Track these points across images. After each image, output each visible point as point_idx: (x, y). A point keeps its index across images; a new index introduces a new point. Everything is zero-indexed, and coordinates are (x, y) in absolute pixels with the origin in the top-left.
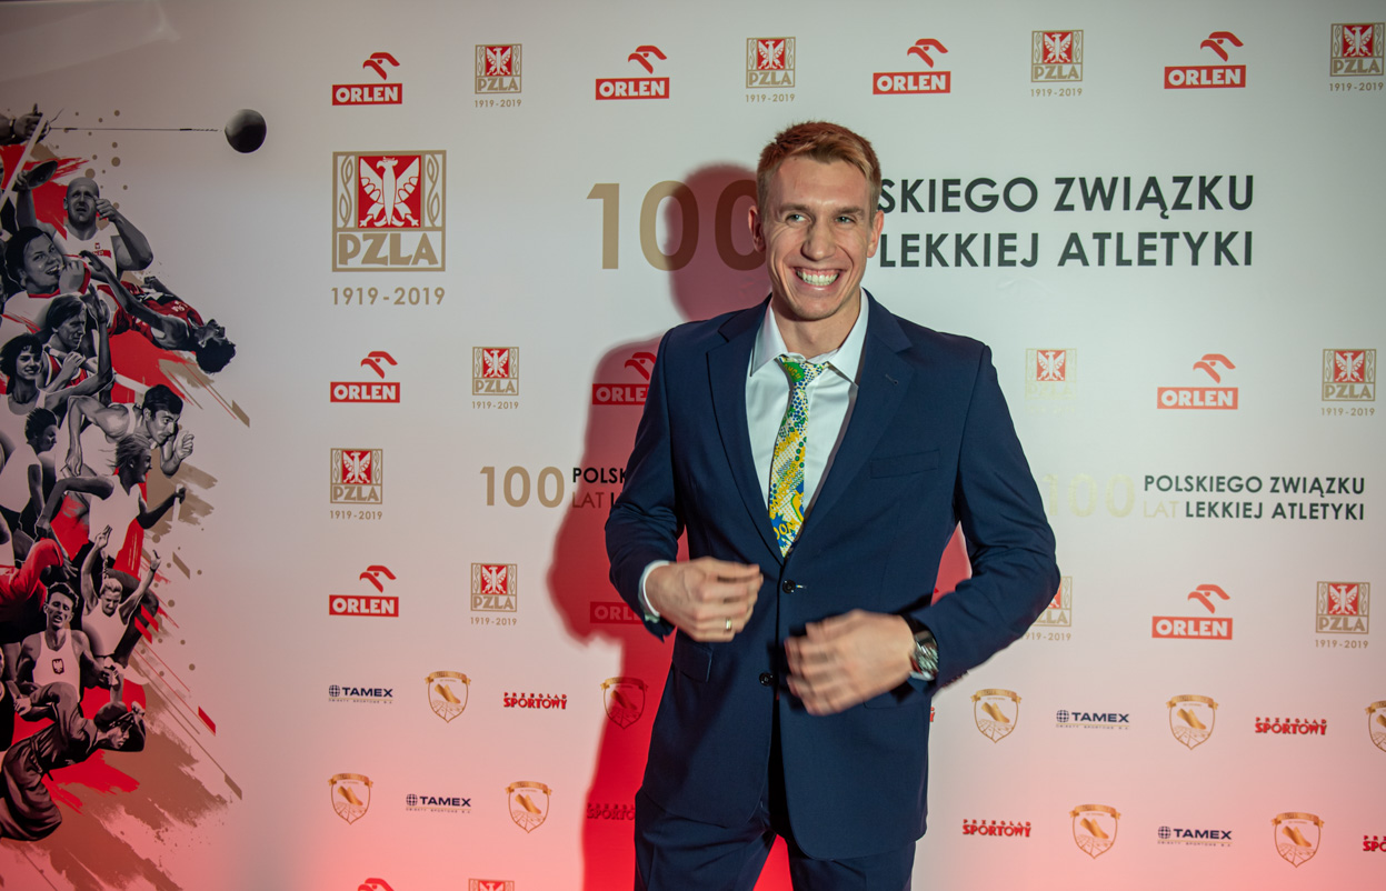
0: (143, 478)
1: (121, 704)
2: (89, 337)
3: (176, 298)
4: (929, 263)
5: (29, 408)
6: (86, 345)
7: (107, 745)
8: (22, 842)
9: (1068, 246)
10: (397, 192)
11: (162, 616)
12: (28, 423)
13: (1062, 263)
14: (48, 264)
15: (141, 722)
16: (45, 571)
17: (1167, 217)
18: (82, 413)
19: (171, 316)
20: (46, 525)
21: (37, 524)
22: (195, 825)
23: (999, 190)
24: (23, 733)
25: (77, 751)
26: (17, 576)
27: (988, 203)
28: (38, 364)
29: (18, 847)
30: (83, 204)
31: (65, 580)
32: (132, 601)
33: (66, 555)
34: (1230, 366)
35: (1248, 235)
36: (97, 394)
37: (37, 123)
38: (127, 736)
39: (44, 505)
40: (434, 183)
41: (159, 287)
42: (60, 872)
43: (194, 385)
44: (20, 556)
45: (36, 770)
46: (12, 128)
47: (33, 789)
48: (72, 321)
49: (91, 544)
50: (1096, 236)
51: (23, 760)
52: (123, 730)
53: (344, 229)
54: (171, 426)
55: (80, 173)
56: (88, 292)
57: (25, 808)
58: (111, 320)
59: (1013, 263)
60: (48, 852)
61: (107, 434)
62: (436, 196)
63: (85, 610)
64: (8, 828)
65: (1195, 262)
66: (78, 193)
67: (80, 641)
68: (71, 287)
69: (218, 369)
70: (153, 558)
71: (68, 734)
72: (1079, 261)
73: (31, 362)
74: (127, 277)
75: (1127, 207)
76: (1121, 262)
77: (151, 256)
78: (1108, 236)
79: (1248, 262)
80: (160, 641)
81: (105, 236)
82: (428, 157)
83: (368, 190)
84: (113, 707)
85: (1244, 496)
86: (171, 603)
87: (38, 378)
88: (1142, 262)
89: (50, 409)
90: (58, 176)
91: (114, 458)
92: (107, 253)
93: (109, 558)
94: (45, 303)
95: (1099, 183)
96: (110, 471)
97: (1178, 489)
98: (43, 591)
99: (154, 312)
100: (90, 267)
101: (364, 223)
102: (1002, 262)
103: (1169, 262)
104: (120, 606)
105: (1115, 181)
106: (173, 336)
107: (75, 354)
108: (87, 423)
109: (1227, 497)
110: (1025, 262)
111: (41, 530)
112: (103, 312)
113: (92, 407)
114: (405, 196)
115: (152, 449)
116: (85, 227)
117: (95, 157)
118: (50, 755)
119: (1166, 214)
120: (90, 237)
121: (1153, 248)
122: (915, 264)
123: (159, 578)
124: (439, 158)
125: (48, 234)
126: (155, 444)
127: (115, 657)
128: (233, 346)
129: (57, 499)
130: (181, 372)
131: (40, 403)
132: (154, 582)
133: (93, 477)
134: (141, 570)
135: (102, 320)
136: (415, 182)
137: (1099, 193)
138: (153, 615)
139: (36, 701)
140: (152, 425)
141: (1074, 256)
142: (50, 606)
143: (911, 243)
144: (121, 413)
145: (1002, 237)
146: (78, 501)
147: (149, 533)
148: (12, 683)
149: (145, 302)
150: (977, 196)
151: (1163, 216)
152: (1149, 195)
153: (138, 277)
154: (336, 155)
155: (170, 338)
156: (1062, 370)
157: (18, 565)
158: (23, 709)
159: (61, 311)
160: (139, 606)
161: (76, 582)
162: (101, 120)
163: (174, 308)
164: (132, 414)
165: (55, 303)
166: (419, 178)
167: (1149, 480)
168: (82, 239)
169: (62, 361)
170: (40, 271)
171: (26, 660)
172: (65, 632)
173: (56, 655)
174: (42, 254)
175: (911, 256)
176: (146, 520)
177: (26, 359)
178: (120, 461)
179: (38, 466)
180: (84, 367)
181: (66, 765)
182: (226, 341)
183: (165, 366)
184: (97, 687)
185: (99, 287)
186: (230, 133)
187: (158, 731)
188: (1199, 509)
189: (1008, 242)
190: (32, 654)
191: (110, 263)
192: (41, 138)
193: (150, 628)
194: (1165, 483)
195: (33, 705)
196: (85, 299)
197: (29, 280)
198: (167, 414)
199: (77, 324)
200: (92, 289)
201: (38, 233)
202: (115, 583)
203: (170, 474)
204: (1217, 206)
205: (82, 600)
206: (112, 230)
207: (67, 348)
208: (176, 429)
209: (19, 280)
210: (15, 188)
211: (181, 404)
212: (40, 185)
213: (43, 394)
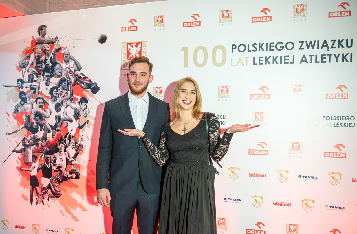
0: (80, 118)
1: (75, 169)
2: (68, 86)
3: (87, 77)
4: (266, 64)
5: (55, 103)
6: (67, 88)
7: (72, 178)
8: (54, 199)
9: (302, 58)
10: (136, 51)
11: (84, 149)
12: (55, 106)
13: (301, 63)
14: (59, 70)
15: (79, 173)
16: (59, 139)
17: (329, 50)
18: (67, 103)
19: (86, 81)
20: (59, 129)
21: (57, 128)
22: (91, 196)
23: (284, 45)
24: (54, 174)
25: (66, 179)
26: (53, 140)
27: (281, 48)
28: (57, 93)
29: (53, 200)
30: (67, 57)
31: (63, 141)
32: (77, 146)
33: (63, 135)
34: (346, 88)
35: (351, 54)
36: (70, 99)
37: (57, 39)
38: (76, 176)
39: (58, 124)
40: (145, 49)
41: (83, 75)
42: (62, 205)
43: (91, 97)
44: (53, 135)
45: (57, 183)
46: (52, 40)
47: (56, 187)
48: (64, 83)
49: (68, 133)
50: (310, 56)
51: (54, 180)
52: (75, 174)
53: (124, 60)
54: (86, 106)
55: (66, 50)
56: (68, 76)
57: (54, 191)
58: (73, 83)
59: (288, 63)
60: (59, 201)
61: (72, 108)
62: (145, 52)
63: (67, 147)
64: (51, 195)
65: (337, 61)
66: (66, 54)
67: (66, 155)
68: (64, 75)
69: (96, 93)
70: (82, 136)
71: (64, 175)
72: (305, 62)
73: (56, 92)
74: (76, 73)
75: (318, 48)
76: (316, 62)
77: (81, 68)
78: (313, 55)
79: (351, 61)
80: (83, 155)
81: (71, 64)
82: (143, 43)
83: (129, 51)
84: (73, 169)
85: (350, 121)
86: (86, 146)
87: (57, 96)
88: (322, 62)
89: (60, 103)
90: (61, 51)
91: (73, 114)
92: (72, 68)
93: (72, 136)
94: (59, 79)
95: (311, 42)
96: (73, 116)
97: (331, 120)
98: (58, 143)
99: (82, 80)
100: (68, 71)
101: (128, 59)
102: (285, 63)
103: (330, 62)
104: (74, 147)
105: (315, 42)
106: (86, 86)
107: (65, 90)
108: (68, 106)
109: (345, 121)
110: (291, 63)
111: (58, 130)
112: (71, 81)
113: (69, 102)
114: (138, 52)
115: (81, 112)
116: (67, 62)
117: (69, 46)
118: (60, 180)
119: (329, 49)
120: (68, 64)
121: (325, 58)
122: (262, 64)
123: (83, 140)
124: (146, 43)
125: (59, 64)
126: (82, 110)
127: (73, 158)
128: (99, 88)
129: (61, 123)
130: (88, 94)
131: (58, 101)
132: (82, 141)
133: (69, 118)
134: (79, 139)
135: (71, 82)
136: (140, 49)
137: (311, 45)
138: (82, 149)
139: (57, 168)
140: (81, 106)
141: (304, 61)
142: (60, 146)
143: (261, 59)
144: (75, 103)
145: (285, 57)
146: (66, 123)
147: (81, 130)
148: (52, 163)
149: (80, 78)
150: (278, 47)
151: (328, 50)
152: (324, 45)
153: (78, 73)
154: (122, 43)
155: (85, 86)
156: (301, 90)
157: (53, 137)
158: (54, 169)
159: (62, 81)
160: (79, 147)
161: (65, 141)
162: (71, 38)
163: (86, 79)
164: (77, 103)
165: (61, 79)
166: (141, 48)
167: (324, 117)
168: (67, 64)
169: (62, 92)
170: (58, 72)
171: (55, 158)
172: (63, 152)
173: (61, 157)
174: (58, 68)
175: (261, 62)
176: (80, 127)
177: (55, 92)
178: (75, 114)
179: (57, 115)
180: (67, 93)
181: (63, 182)
182: (98, 87)
183: (84, 92)
184: (70, 165)
185: (70, 75)
186: (99, 39)
187: (83, 175)
188: (337, 125)
189: (286, 58)
190: (56, 157)
191: (73, 70)
192: (58, 42)
193: (81, 152)
194: (328, 118)
195: (56, 168)
196: (67, 78)
197: (55, 74)
198: (85, 103)
199: (65, 84)
200: (69, 76)
201: (57, 63)
202: (73, 141)
203: (85, 117)
204: (343, 47)
205: (66, 145)
206: (73, 62)
207: (63, 89)
208: (87, 107)
209: (53, 74)
210: (53, 54)
211: (88, 101)
212: (58, 53)
213: (58, 99)
